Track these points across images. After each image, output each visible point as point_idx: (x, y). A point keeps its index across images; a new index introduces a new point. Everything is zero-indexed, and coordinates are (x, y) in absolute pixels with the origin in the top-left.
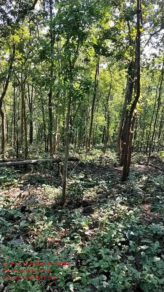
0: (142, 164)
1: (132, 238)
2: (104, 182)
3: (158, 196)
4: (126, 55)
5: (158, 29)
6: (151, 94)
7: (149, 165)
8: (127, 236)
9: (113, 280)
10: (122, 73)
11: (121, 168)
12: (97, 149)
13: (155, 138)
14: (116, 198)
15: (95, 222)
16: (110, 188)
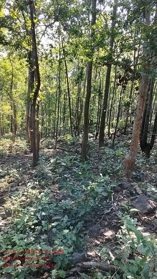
0: (51, 148)
1: (44, 218)
2: (15, 170)
3: (65, 175)
4: (24, 44)
5: (53, 21)
6: (53, 83)
7: (57, 148)
8: (39, 217)
9: (27, 262)
10: (23, 62)
11: (31, 154)
12: (6, 139)
13: (60, 124)
14: (27, 184)
15: (7, 211)
16: (22, 176)
